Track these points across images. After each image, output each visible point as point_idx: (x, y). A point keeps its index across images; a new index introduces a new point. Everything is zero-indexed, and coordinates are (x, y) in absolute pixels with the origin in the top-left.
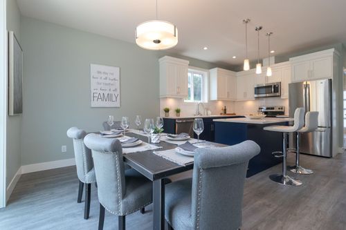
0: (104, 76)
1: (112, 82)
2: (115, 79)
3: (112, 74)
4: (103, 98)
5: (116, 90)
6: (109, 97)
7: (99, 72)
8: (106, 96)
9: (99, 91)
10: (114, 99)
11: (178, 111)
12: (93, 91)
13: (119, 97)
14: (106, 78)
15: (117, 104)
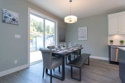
1: (84, 32)
2: (85, 31)
3: (85, 29)
4: (82, 37)
5: (86, 34)
6: (84, 37)
7: (80, 30)
9: (81, 35)
12: (79, 36)
13: (87, 37)
14: (82, 31)
15: (86, 39)
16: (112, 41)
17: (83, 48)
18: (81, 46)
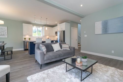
0: (1, 29)
3: (5, 29)
5: (6, 33)
8: (2, 34)
10: (5, 35)
11: (30, 39)
13: (7, 35)
15: (7, 37)
16: (25, 39)
17: (6, 44)
18: (4, 42)
